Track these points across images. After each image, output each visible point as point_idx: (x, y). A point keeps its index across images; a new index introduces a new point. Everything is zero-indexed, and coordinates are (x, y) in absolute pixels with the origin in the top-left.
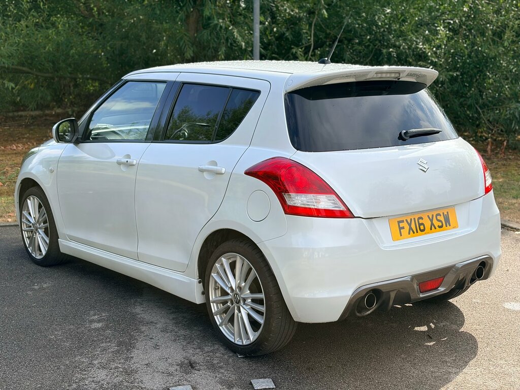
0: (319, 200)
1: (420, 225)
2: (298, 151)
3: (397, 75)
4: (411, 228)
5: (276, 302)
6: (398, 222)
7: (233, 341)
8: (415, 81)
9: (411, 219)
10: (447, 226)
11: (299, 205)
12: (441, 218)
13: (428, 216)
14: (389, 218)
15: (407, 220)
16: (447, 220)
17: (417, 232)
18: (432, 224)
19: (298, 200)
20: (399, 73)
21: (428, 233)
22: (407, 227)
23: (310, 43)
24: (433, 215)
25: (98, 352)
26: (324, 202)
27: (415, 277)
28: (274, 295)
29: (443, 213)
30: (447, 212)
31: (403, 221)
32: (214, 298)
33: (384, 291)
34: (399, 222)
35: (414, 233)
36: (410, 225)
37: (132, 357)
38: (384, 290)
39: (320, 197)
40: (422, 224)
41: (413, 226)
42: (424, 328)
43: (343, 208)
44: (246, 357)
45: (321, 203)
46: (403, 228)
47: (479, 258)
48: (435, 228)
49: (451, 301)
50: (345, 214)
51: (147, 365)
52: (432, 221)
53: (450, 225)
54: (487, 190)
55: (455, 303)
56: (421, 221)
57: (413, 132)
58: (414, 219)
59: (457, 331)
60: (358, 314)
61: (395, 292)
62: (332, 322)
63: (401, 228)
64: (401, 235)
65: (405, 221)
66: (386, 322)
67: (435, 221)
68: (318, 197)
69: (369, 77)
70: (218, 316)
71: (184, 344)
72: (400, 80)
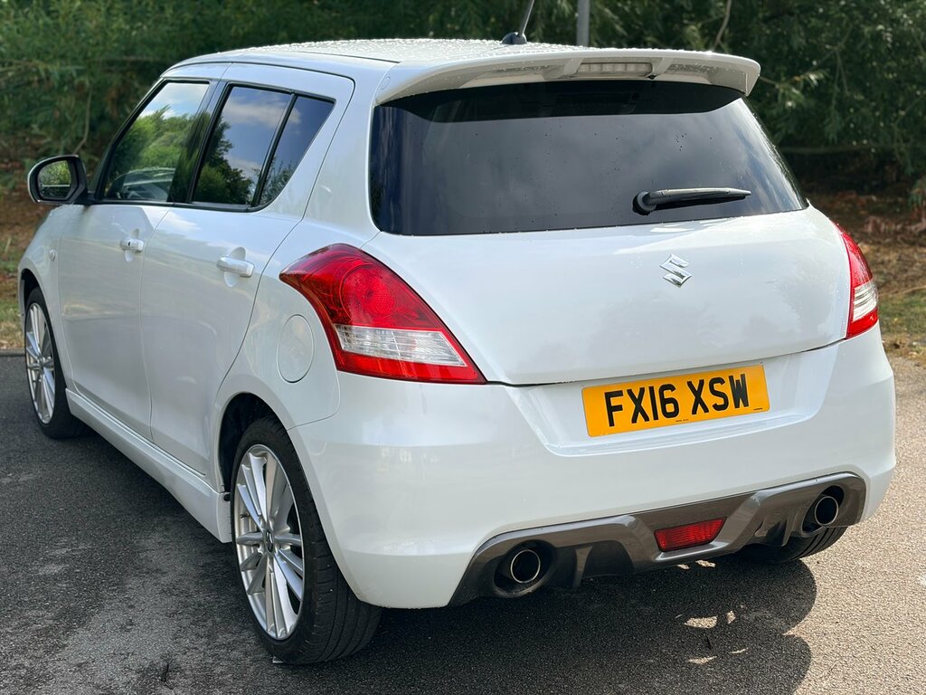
0: (413, 342)
1: (664, 402)
2: (382, 233)
3: (643, 68)
4: (639, 410)
5: (324, 556)
6: (606, 394)
7: (265, 628)
8: (706, 82)
9: (642, 391)
10: (737, 406)
11: (367, 352)
12: (726, 388)
13: (690, 384)
14: (586, 385)
15: (630, 392)
16: (740, 394)
17: (656, 417)
18: (699, 401)
19: (367, 340)
20: (650, 64)
21: (686, 420)
22: (629, 406)
23: (721, 16)
24: (702, 383)
25: (9, 630)
26: (423, 347)
27: (644, 518)
28: (320, 541)
29: (731, 378)
30: (743, 376)
31: (620, 394)
32: (243, 533)
33: (557, 546)
34: (608, 396)
35: (646, 418)
36: (638, 401)
37: (65, 646)
38: (556, 543)
39: (414, 335)
40: (673, 401)
41: (646, 404)
42: (709, 623)
43: (460, 362)
44: (284, 665)
45: (417, 349)
46: (619, 408)
47: (820, 480)
48: (706, 410)
49: (805, 560)
50: (470, 374)
51: (79, 665)
52: (697, 393)
53: (746, 404)
54: (856, 328)
55: (812, 567)
56: (667, 394)
57: (663, 196)
58: (651, 389)
59: (778, 635)
60: (501, 593)
61: (587, 550)
62: (436, 609)
63: (611, 409)
64: (612, 424)
65: (625, 393)
66: (633, 602)
67: (706, 395)
68: (409, 334)
69: (568, 72)
70: (249, 572)
71: (185, 623)
72: (656, 79)
